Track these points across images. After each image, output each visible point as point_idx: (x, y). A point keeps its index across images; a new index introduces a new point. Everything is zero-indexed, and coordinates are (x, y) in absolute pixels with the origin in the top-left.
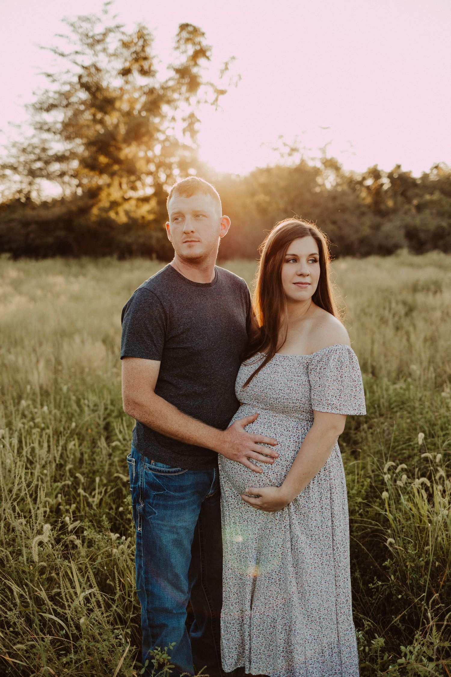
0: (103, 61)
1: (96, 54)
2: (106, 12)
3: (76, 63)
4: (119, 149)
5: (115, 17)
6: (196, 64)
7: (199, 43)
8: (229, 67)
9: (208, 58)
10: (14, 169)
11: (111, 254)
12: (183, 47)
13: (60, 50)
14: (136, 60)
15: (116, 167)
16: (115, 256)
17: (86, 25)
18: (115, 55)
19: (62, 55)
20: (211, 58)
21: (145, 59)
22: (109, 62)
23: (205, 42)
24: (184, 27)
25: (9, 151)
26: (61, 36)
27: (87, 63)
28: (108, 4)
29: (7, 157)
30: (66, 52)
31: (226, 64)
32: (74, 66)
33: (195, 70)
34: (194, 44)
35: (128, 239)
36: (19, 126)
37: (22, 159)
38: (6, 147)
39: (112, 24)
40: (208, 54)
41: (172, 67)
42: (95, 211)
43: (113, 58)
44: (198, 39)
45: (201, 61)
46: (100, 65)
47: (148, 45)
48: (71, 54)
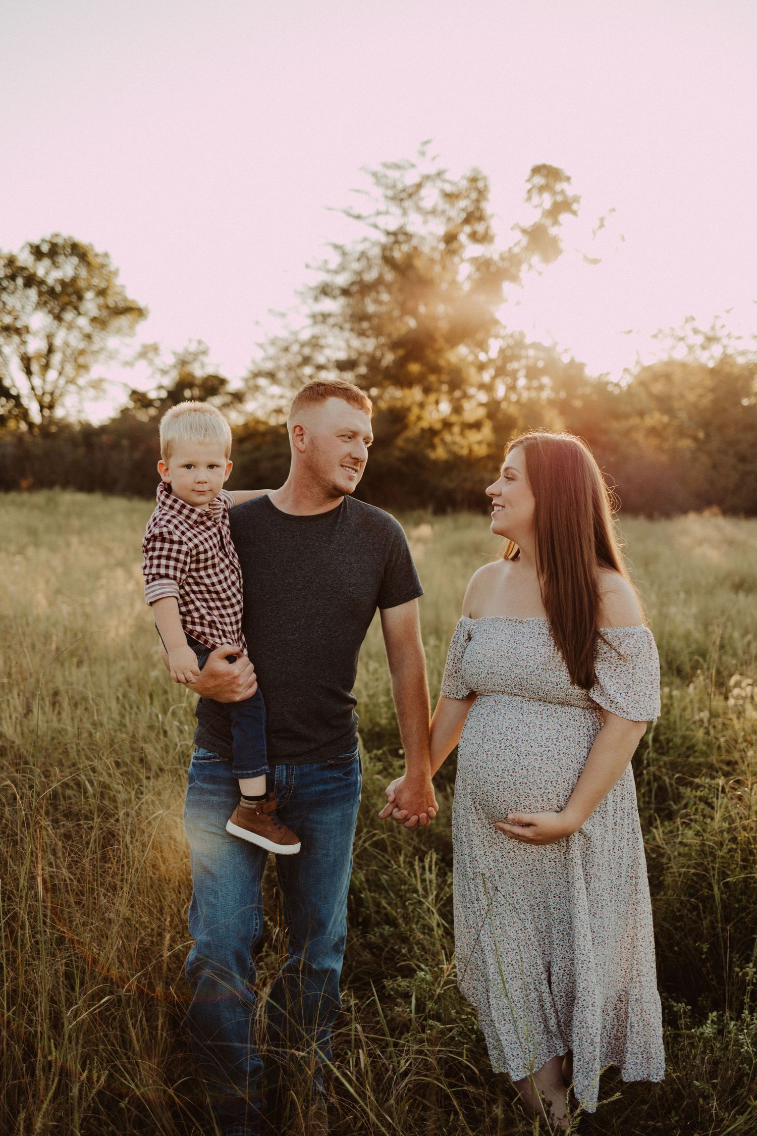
0: (415, 224)
1: (405, 213)
2: (423, 154)
3: (376, 226)
4: (439, 352)
5: (434, 158)
6: (556, 222)
7: (562, 192)
8: (605, 222)
9: (574, 213)
10: (271, 376)
11: (423, 505)
12: (536, 199)
13: (355, 212)
14: (467, 221)
15: (433, 378)
16: (430, 509)
17: (393, 174)
18: (433, 212)
19: (358, 217)
20: (579, 213)
21: (481, 218)
22: (425, 222)
23: (570, 189)
24: (537, 170)
25: (265, 351)
26: (357, 191)
27: (393, 227)
28: (427, 143)
29: (263, 359)
30: (364, 214)
31: (602, 220)
32: (373, 230)
33: (553, 231)
34: (554, 193)
35: (448, 483)
36: (283, 315)
37: (283, 362)
38: (261, 346)
39: (432, 171)
40: (575, 207)
41: (519, 227)
42: (400, 442)
43: (430, 217)
44: (559, 187)
45: (564, 217)
46: (410, 229)
47: (486, 199)
48: (370, 216)
